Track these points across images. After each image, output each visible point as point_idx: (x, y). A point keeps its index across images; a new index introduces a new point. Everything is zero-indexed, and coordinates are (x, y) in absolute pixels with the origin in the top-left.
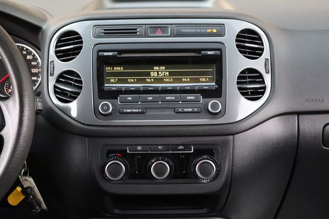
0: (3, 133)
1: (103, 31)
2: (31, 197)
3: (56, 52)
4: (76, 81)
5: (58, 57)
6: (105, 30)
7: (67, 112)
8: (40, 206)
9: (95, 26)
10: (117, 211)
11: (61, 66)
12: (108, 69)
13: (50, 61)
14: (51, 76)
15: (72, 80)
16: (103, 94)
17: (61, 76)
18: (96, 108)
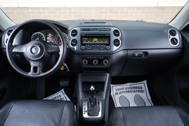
0: (59, 53)
1: (82, 30)
2: (66, 68)
3: (71, 35)
4: (76, 41)
5: (72, 36)
7: (74, 48)
8: (68, 70)
9: (80, 28)
10: (85, 72)
11: (72, 38)
12: (83, 39)
13: (70, 37)
14: (70, 40)
16: (82, 44)
17: (72, 40)
18: (81, 48)
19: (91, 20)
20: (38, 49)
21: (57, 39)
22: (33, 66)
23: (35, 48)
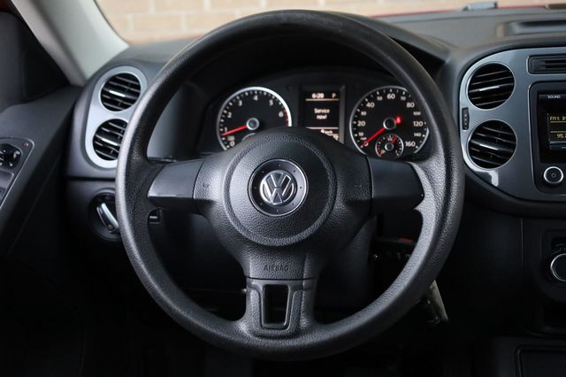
0: (420, 208)
1: (544, 63)
2: (429, 302)
3: (471, 96)
4: (502, 136)
5: (474, 102)
6: (547, 62)
8: (440, 316)
9: (531, 56)
11: (478, 115)
12: (553, 119)
13: (461, 107)
14: (464, 129)
15: (496, 134)
16: (547, 155)
17: (480, 129)
18: (538, 175)
19: (553, 7)
20: (294, 180)
21: (362, 124)
22: (260, 284)
23: (278, 176)
